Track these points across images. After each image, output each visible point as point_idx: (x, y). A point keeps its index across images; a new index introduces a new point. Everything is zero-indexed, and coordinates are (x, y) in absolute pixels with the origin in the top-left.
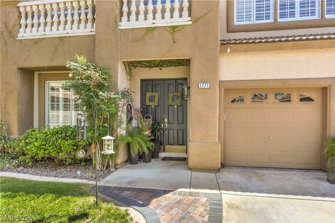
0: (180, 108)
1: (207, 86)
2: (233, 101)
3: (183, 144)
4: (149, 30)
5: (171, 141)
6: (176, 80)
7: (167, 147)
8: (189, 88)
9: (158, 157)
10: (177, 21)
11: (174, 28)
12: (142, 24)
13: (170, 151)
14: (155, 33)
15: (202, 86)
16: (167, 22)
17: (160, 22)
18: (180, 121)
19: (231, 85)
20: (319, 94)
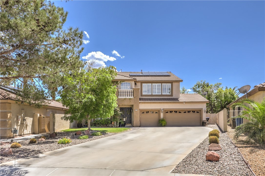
0: (130, 114)
1: (137, 110)
2: (142, 113)
3: (130, 123)
4: (125, 99)
5: (128, 123)
6: (129, 108)
7: (127, 124)
8: (132, 110)
9: (125, 126)
10: (130, 97)
11: (130, 99)
12: (123, 97)
13: (127, 125)
14: (126, 99)
15: (136, 110)
16: (129, 97)
17: (127, 97)
18: (130, 118)
19: (141, 110)
20: (158, 112)
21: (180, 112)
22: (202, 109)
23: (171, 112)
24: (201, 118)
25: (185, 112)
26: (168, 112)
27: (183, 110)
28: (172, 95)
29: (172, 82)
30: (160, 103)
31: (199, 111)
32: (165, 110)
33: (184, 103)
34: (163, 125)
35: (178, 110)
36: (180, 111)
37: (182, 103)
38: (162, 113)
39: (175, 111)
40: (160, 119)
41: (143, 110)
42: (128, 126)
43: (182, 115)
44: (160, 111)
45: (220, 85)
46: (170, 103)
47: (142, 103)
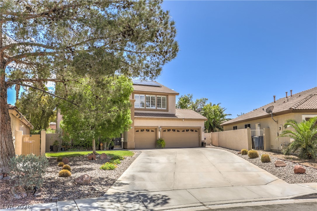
1: (132, 128)
2: (136, 131)
3: (120, 145)
9: (113, 149)
19: (136, 127)
20: (155, 130)
21: (178, 131)
22: (201, 127)
23: (169, 130)
24: (200, 138)
25: (183, 131)
26: (165, 131)
27: (182, 128)
28: (167, 110)
29: (168, 95)
30: (158, 119)
31: (197, 130)
32: (163, 128)
33: (183, 120)
34: (163, 146)
35: (177, 129)
36: (178, 129)
37: (181, 119)
38: (160, 132)
39: (173, 130)
40: (157, 139)
41: (138, 127)
42: (117, 148)
43: (181, 134)
44: (157, 129)
45: (206, 101)
46: (169, 119)
47: (137, 118)
